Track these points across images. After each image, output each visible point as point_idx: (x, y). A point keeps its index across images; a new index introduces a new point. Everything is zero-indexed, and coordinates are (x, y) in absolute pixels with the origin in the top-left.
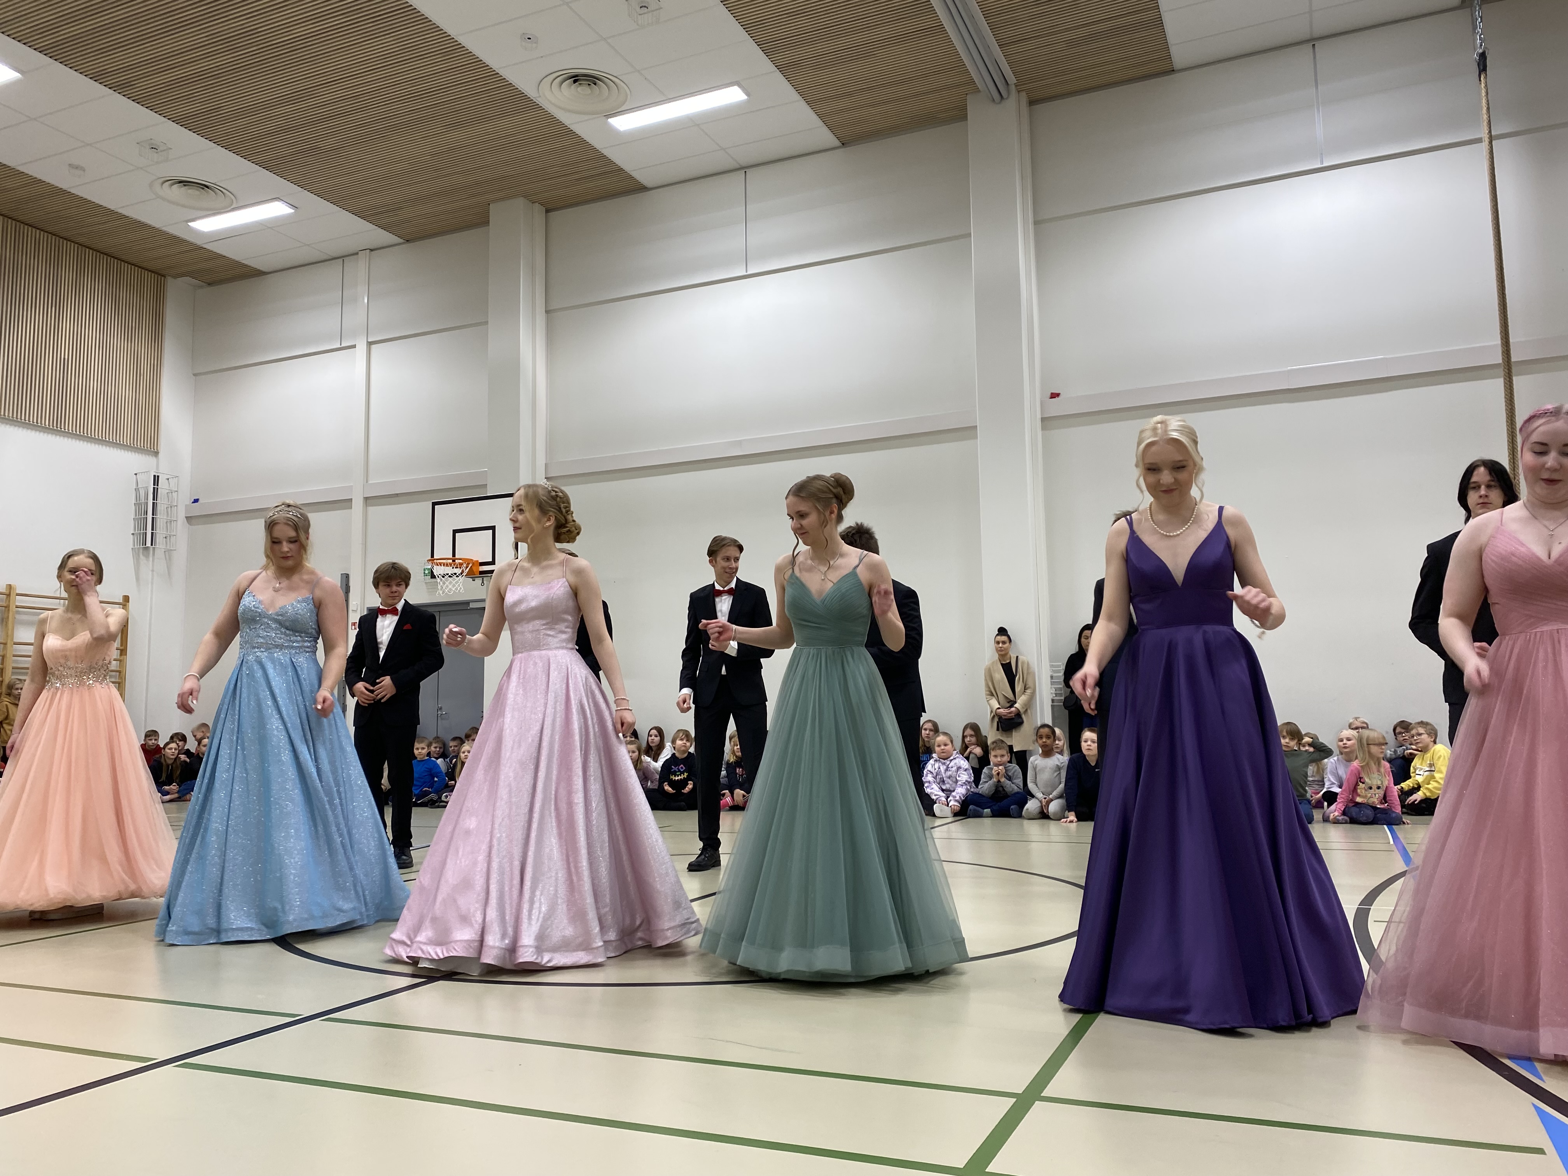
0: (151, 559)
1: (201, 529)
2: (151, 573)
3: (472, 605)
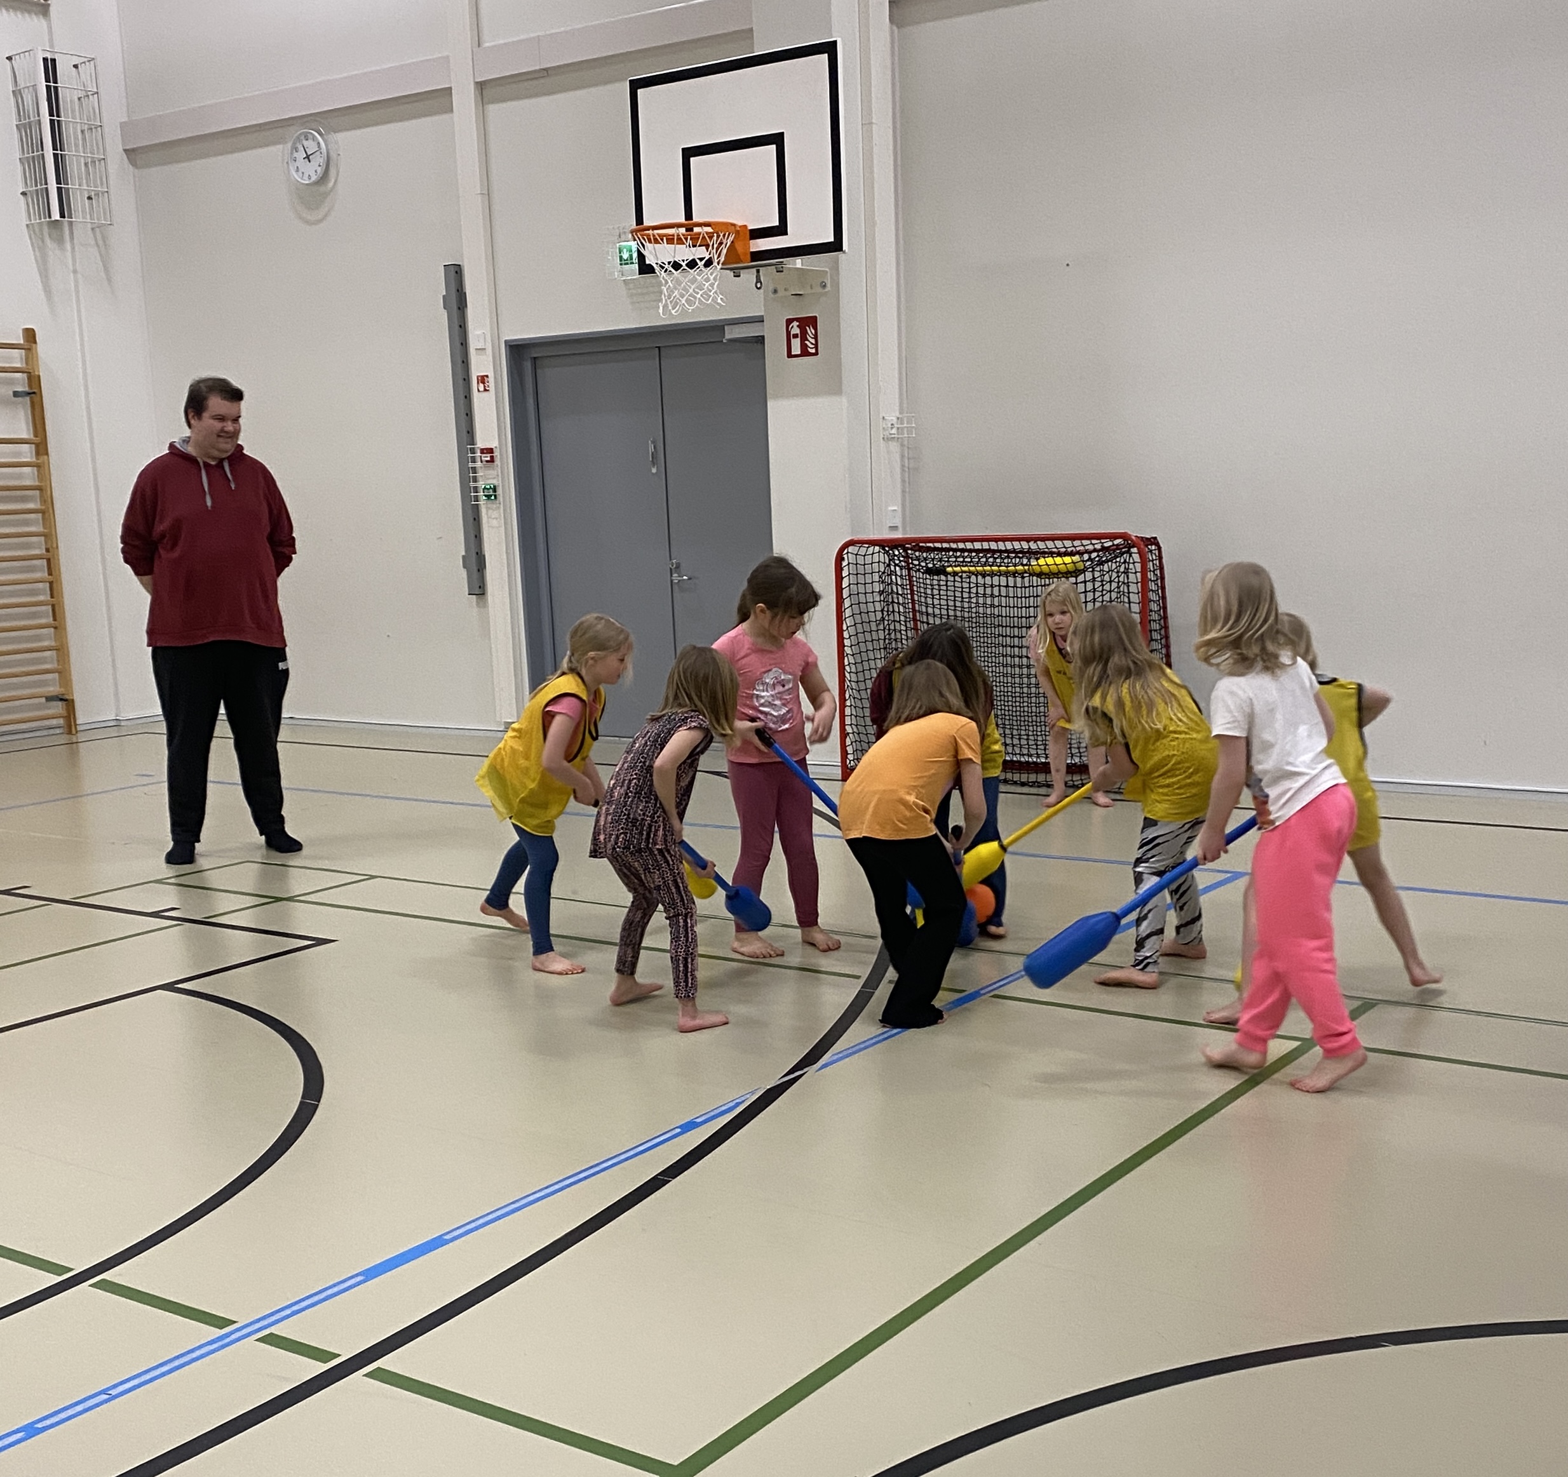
0: (68, 246)
1: (156, 173)
2: (72, 274)
3: (731, 333)
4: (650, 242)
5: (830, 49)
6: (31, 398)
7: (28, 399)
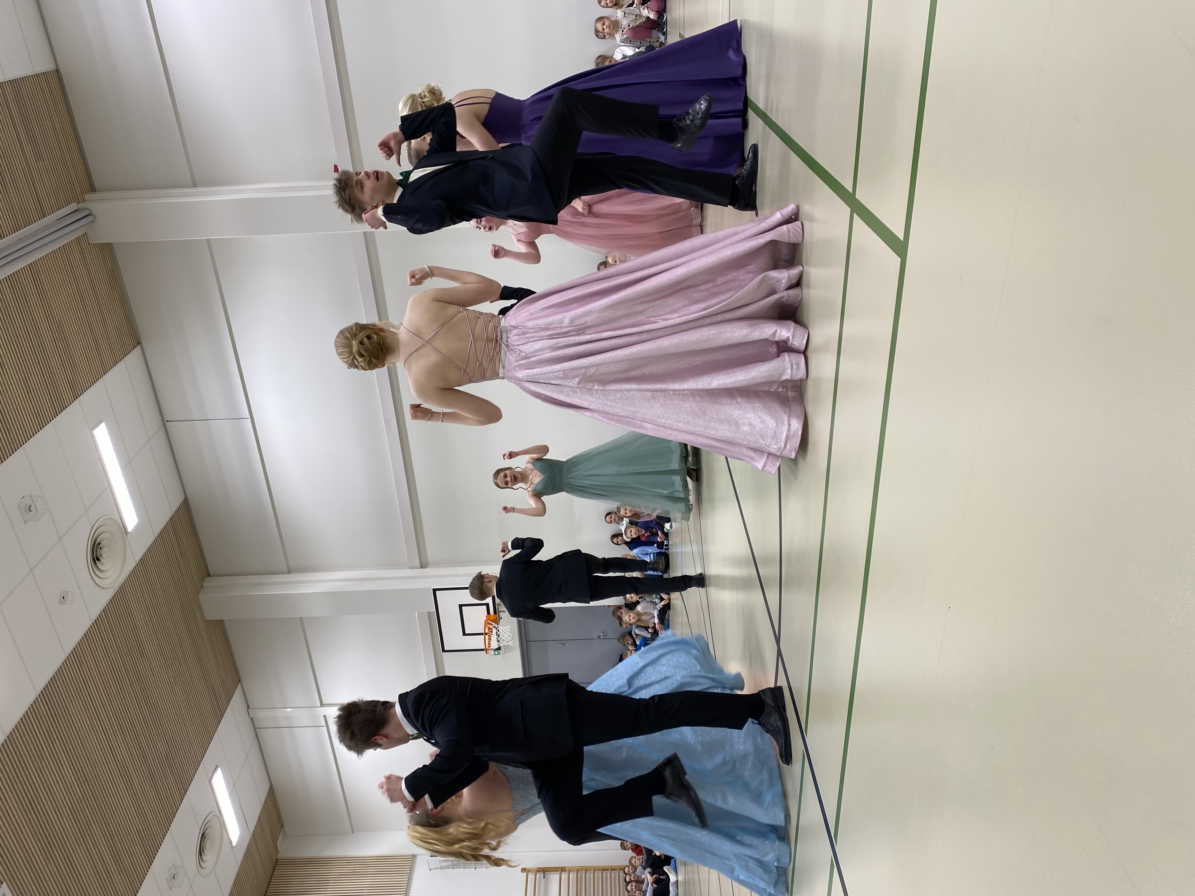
4: (490, 646)
5: (435, 591)
6: (546, 871)
7: (546, 873)
